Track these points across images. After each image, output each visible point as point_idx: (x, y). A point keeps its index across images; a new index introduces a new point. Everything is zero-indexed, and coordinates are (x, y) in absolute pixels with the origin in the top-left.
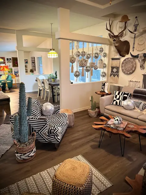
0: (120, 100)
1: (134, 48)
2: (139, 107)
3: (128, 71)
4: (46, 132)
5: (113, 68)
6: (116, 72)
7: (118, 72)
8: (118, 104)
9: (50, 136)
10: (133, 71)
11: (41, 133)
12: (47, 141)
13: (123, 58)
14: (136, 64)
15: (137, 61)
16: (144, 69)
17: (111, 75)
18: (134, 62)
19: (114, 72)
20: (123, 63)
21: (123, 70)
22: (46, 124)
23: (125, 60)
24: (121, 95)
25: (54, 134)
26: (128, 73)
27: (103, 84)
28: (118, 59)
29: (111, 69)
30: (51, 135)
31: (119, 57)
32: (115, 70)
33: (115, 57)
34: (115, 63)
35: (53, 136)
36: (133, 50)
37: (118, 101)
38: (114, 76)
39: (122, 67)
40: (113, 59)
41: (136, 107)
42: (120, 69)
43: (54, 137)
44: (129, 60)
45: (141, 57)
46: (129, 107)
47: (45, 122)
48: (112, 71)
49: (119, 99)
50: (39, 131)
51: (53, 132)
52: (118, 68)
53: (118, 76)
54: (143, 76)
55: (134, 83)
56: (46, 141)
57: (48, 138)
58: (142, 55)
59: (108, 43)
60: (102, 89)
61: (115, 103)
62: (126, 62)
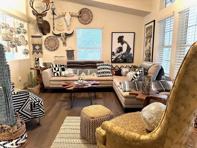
0: (60, 71)
1: (54, 28)
2: (76, 74)
3: (52, 48)
4: (29, 107)
5: (34, 45)
6: (39, 50)
7: (41, 49)
8: (59, 75)
9: (33, 111)
10: (57, 48)
11: (23, 110)
12: (30, 117)
13: (44, 36)
14: (58, 41)
15: (59, 39)
16: (66, 46)
17: (33, 53)
18: (57, 40)
19: (36, 49)
20: (45, 41)
21: (46, 47)
22: (28, 97)
23: (47, 38)
24: (59, 67)
25: (39, 106)
26: (53, 49)
27: (37, 60)
28: (40, 37)
29: (32, 46)
30: (35, 109)
31: (40, 35)
32: (37, 47)
33: (35, 35)
34: (36, 41)
35: (37, 109)
36: (54, 30)
37: (58, 72)
38: (38, 53)
39: (45, 44)
40: (33, 37)
41: (74, 74)
42: (43, 46)
43: (39, 110)
44: (51, 38)
45: (63, 35)
46: (71, 75)
47: (27, 95)
48: (34, 49)
49: (58, 70)
50: (20, 108)
51: (37, 104)
52: (40, 45)
53: (42, 53)
54: (66, 51)
55: (59, 58)
56: (29, 119)
57: (31, 114)
58: (64, 34)
59: (27, 19)
60: (36, 64)
61: (56, 74)
62: (48, 40)
